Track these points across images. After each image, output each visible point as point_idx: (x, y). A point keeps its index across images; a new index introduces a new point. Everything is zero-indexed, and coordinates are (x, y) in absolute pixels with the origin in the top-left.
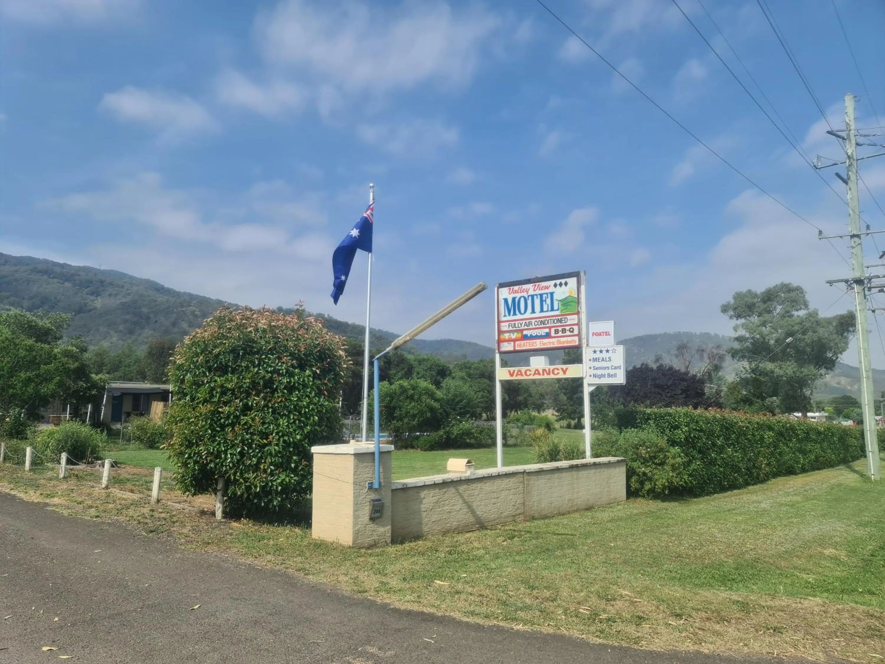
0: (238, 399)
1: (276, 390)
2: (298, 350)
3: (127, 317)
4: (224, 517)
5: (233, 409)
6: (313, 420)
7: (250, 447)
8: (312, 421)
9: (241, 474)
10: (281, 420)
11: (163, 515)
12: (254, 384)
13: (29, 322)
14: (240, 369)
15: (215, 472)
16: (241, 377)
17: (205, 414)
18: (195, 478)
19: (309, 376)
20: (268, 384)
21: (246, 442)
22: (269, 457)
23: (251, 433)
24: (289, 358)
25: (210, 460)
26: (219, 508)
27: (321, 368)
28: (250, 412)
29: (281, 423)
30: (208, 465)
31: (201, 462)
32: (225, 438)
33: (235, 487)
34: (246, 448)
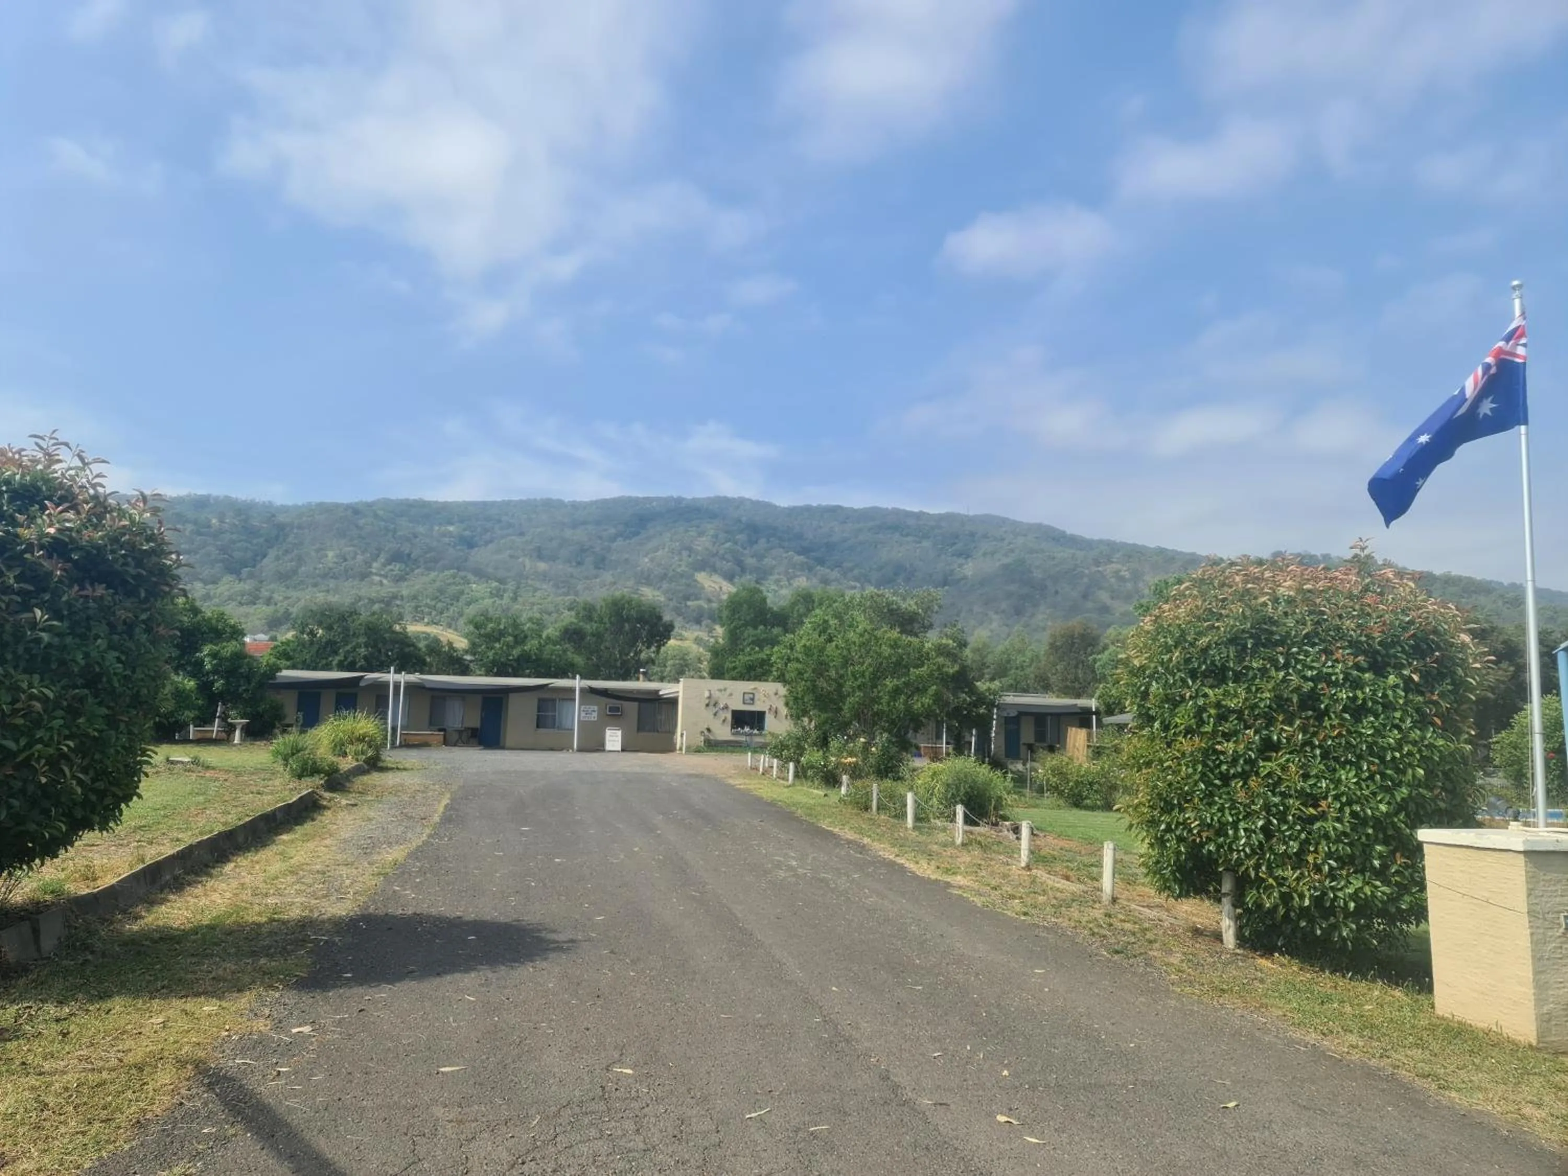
0: (1250, 728)
1: (1326, 712)
2: (1366, 636)
3: (1013, 588)
4: (1239, 946)
5: (1242, 746)
6: (1414, 776)
7: (1283, 819)
8: (1410, 778)
9: (1269, 868)
10: (1342, 772)
11: (1128, 926)
12: (1280, 702)
13: (888, 604)
14: (1251, 674)
15: (1217, 860)
16: (1254, 689)
17: (1192, 754)
18: (1179, 867)
19: (1397, 686)
20: (1310, 701)
21: (1274, 809)
22: (1324, 842)
23: (1282, 794)
24: (1347, 651)
25: (1207, 838)
26: (1229, 926)
27: (1421, 672)
28: (1277, 753)
29: (1343, 777)
30: (1203, 848)
31: (1190, 839)
32: (1231, 799)
33: (1259, 892)
34: (1275, 821)
